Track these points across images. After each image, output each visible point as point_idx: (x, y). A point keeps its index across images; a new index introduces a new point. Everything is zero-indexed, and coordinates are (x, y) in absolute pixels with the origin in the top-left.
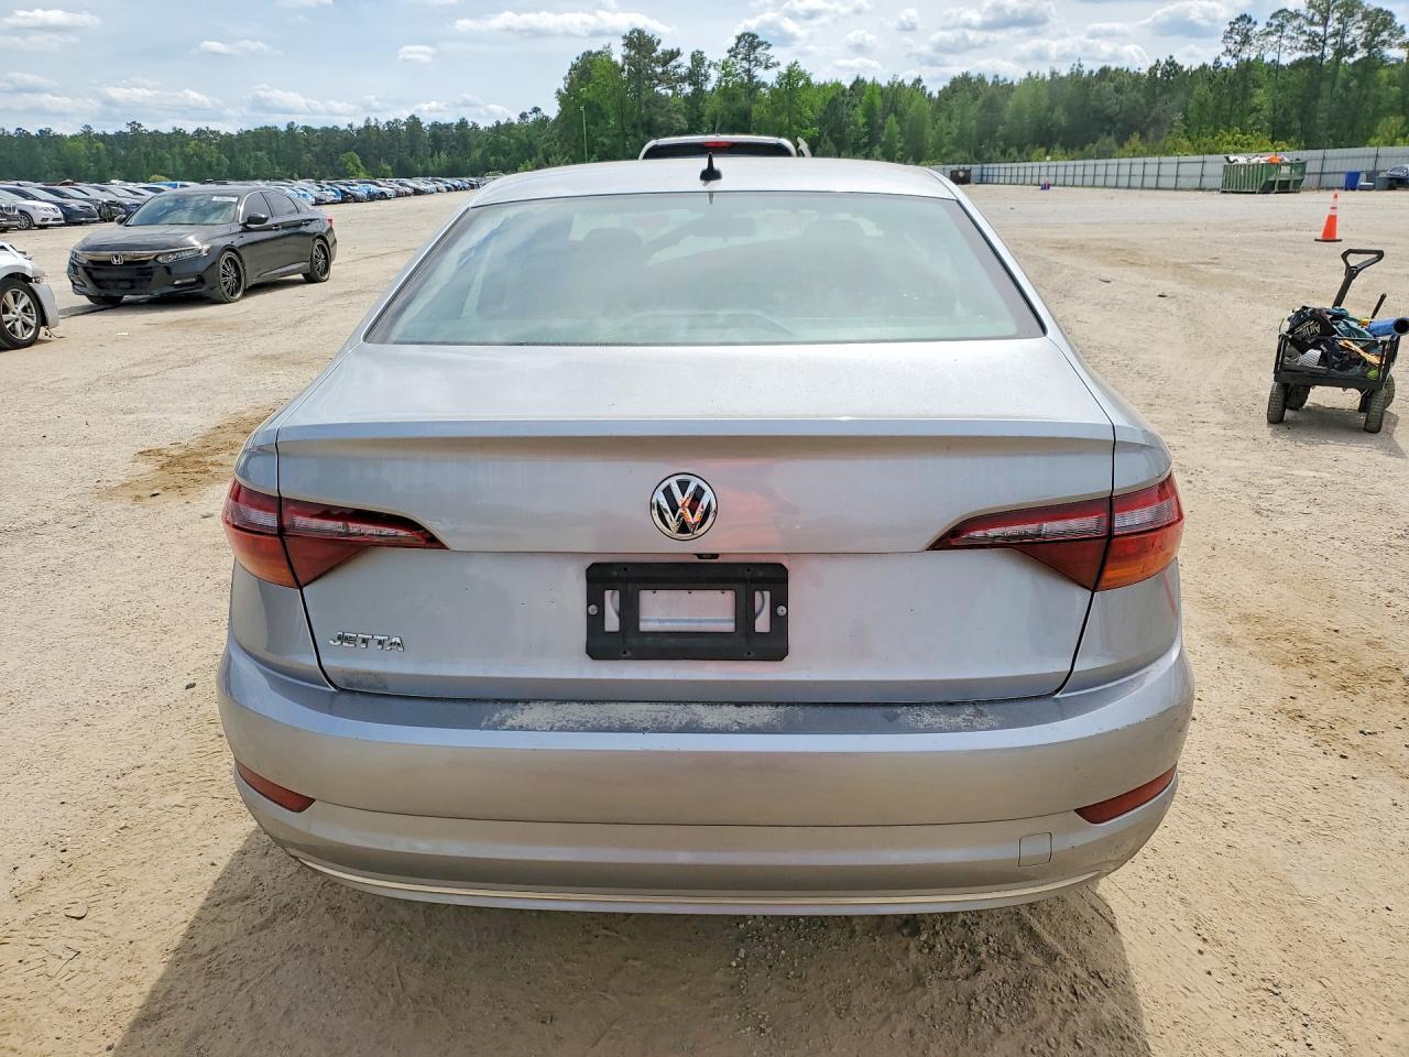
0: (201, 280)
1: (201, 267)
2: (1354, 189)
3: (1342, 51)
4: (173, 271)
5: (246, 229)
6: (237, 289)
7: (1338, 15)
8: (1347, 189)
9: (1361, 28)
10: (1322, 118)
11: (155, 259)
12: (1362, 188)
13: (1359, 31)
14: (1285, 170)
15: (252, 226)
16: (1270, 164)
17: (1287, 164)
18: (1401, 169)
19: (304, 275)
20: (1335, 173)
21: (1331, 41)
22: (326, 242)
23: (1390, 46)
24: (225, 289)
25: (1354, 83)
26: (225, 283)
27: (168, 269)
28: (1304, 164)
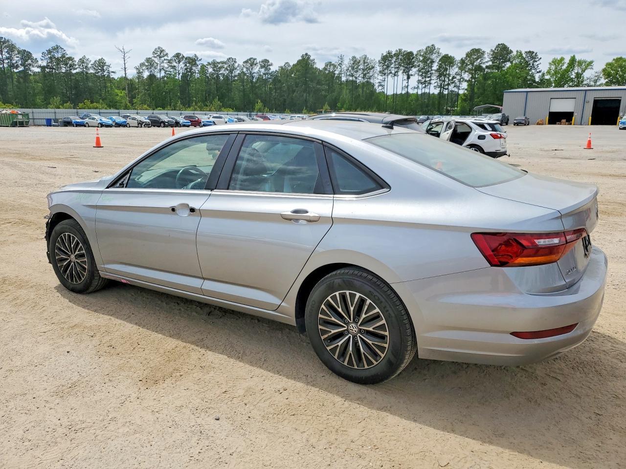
2: (51, 126)
3: (12, 66)
7: (6, 50)
8: (48, 126)
9: (18, 57)
10: (11, 95)
12: (54, 126)
13: (18, 59)
14: (20, 117)
16: (12, 114)
17: (20, 114)
18: (68, 118)
20: (39, 119)
21: (6, 61)
23: (33, 66)
25: (21, 80)
28: (27, 115)
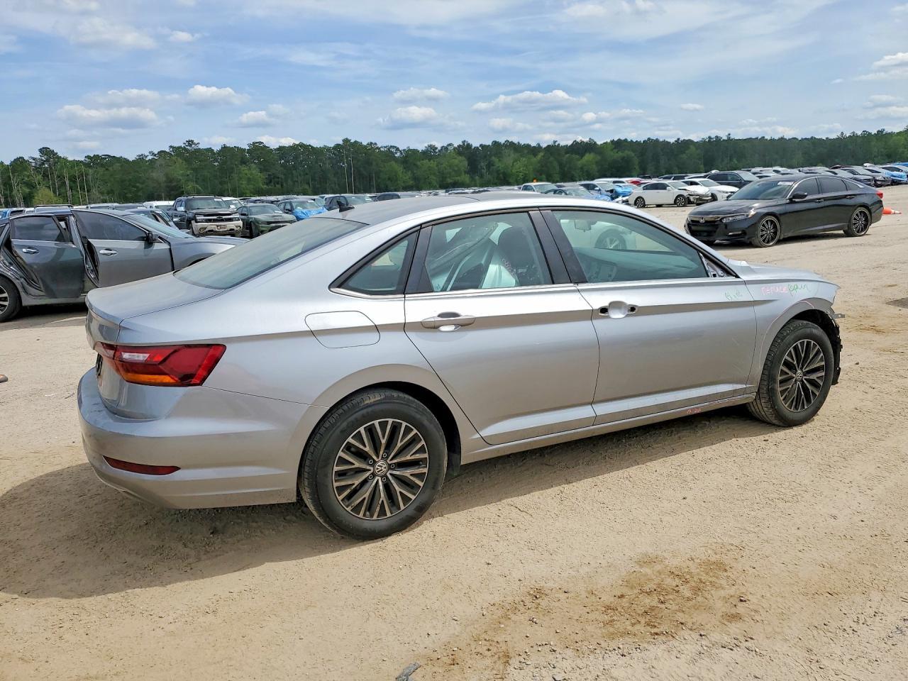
0: (744, 233)
1: (745, 225)
4: (728, 227)
5: (791, 201)
6: (773, 239)
11: (721, 220)
15: (797, 200)
19: (844, 231)
22: (870, 211)
24: (761, 239)
26: (762, 236)
27: (726, 225)
